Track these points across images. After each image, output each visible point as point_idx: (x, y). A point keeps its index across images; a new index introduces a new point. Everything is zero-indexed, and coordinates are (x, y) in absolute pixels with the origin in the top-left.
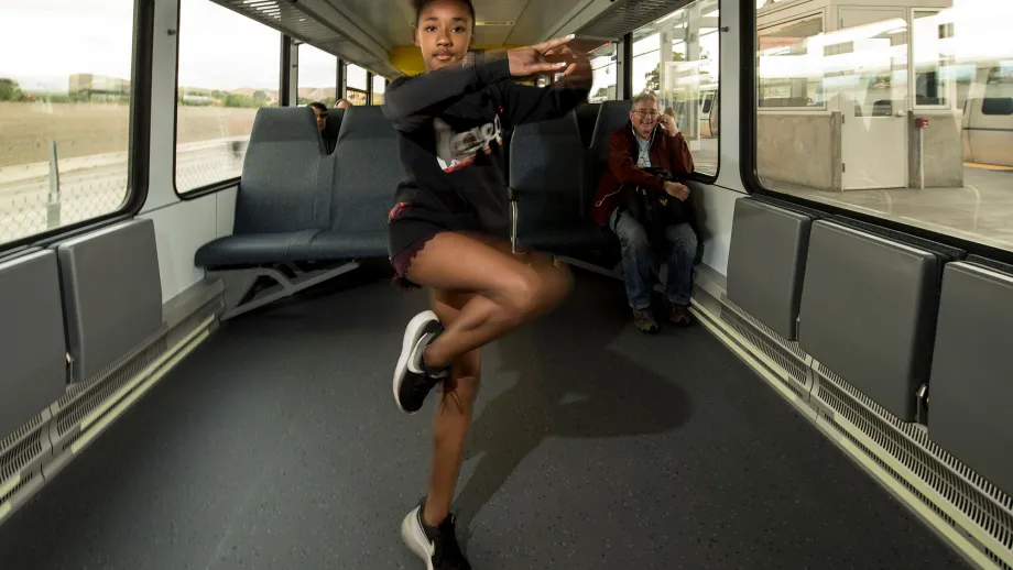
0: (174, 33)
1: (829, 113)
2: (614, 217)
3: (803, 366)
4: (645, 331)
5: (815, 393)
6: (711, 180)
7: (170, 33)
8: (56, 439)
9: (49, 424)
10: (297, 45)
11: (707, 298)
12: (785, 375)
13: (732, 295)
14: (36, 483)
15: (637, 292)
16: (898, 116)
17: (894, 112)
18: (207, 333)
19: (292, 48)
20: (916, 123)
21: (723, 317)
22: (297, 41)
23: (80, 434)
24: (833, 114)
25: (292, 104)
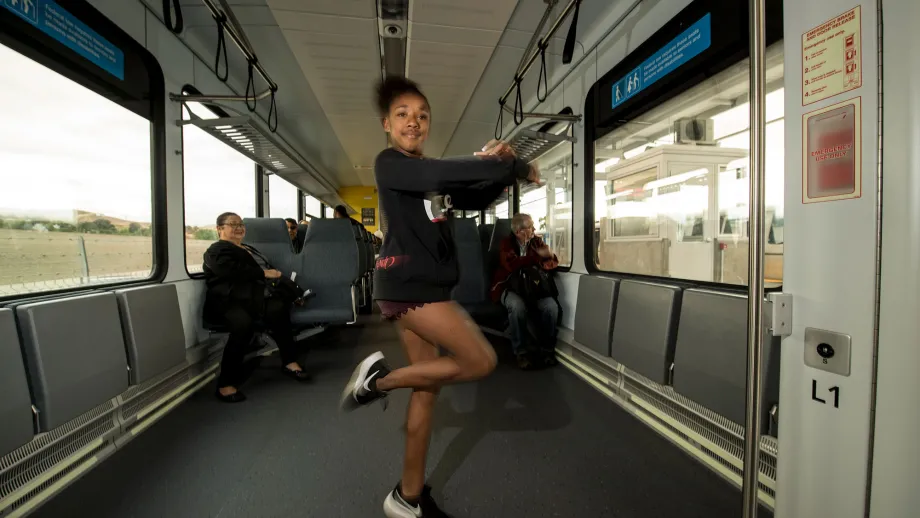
0: (181, 153)
1: (661, 239)
2: (504, 294)
3: (615, 372)
4: (524, 369)
5: (622, 387)
6: (567, 270)
7: (177, 153)
8: (123, 422)
9: (117, 410)
10: (268, 175)
11: (564, 345)
12: (606, 380)
13: (577, 339)
14: (110, 450)
15: (519, 343)
16: (708, 242)
17: (705, 238)
18: (214, 376)
19: (264, 177)
20: (719, 246)
21: (574, 356)
22: (268, 172)
23: (137, 423)
24: (663, 240)
25: (265, 216)
